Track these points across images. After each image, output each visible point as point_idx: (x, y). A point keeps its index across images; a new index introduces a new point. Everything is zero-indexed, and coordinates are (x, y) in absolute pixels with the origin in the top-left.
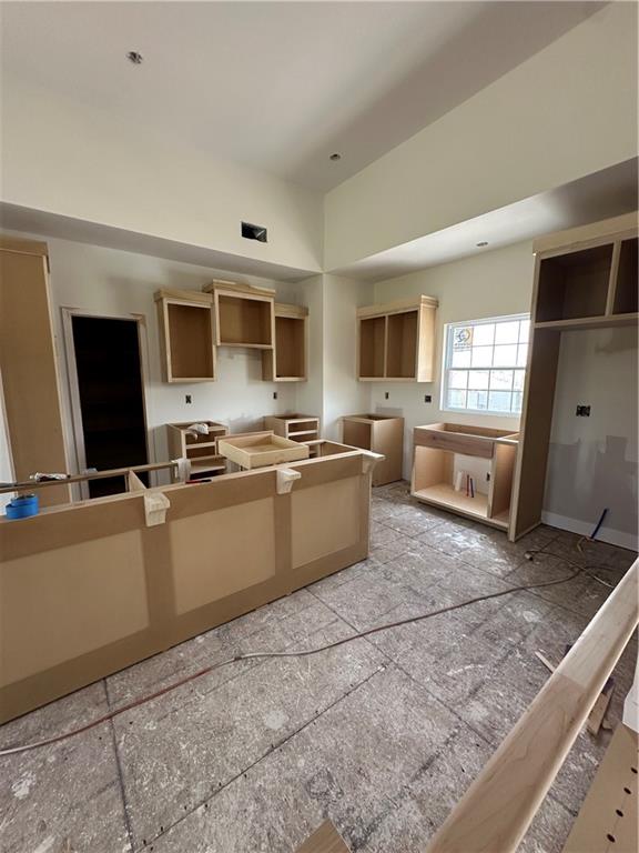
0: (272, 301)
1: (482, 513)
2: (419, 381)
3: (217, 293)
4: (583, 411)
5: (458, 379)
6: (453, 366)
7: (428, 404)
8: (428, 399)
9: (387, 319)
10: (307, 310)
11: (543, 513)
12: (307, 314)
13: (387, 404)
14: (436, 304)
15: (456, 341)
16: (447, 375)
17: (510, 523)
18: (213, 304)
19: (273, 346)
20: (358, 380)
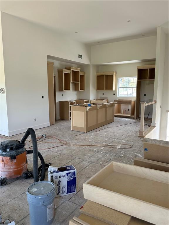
0: (79, 71)
1: (130, 115)
2: (114, 90)
3: (71, 70)
4: (145, 95)
5: (120, 90)
6: (120, 87)
7: (114, 95)
8: (114, 94)
9: (105, 76)
10: (85, 73)
11: (139, 115)
12: (85, 74)
13: (103, 96)
14: (116, 73)
15: (120, 81)
16: (119, 89)
17: (135, 116)
18: (71, 73)
19: (80, 82)
20: (96, 90)
